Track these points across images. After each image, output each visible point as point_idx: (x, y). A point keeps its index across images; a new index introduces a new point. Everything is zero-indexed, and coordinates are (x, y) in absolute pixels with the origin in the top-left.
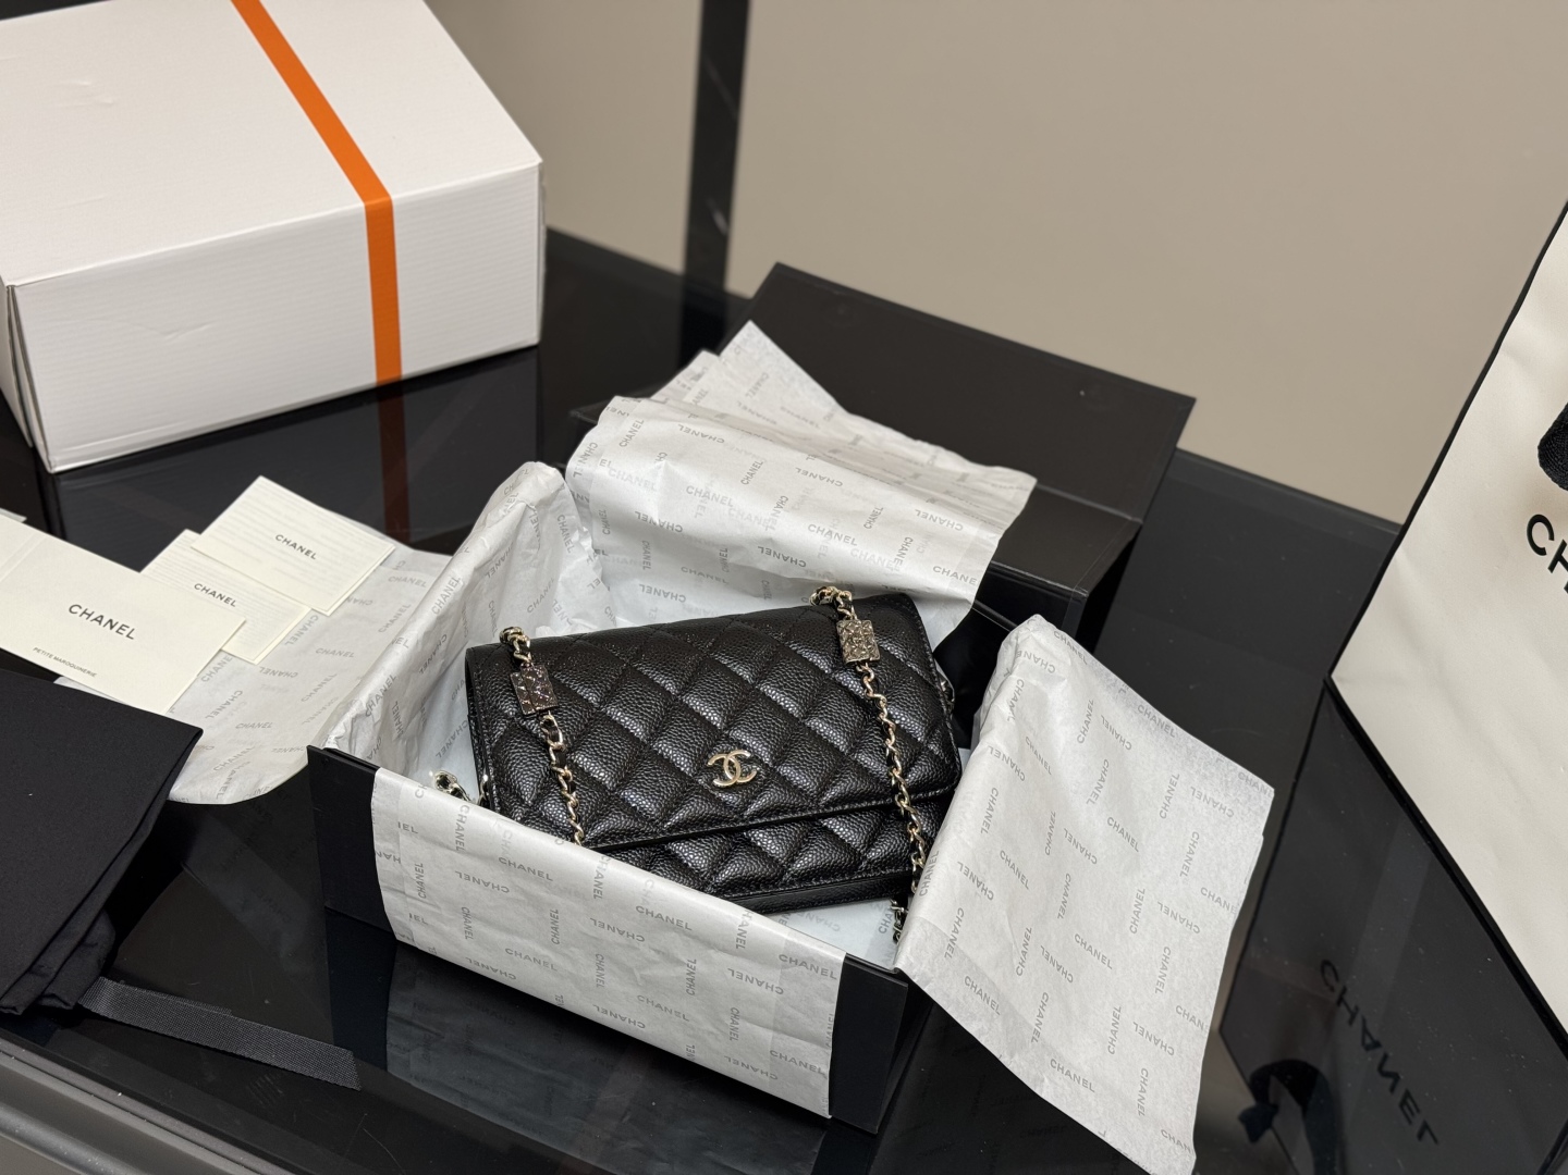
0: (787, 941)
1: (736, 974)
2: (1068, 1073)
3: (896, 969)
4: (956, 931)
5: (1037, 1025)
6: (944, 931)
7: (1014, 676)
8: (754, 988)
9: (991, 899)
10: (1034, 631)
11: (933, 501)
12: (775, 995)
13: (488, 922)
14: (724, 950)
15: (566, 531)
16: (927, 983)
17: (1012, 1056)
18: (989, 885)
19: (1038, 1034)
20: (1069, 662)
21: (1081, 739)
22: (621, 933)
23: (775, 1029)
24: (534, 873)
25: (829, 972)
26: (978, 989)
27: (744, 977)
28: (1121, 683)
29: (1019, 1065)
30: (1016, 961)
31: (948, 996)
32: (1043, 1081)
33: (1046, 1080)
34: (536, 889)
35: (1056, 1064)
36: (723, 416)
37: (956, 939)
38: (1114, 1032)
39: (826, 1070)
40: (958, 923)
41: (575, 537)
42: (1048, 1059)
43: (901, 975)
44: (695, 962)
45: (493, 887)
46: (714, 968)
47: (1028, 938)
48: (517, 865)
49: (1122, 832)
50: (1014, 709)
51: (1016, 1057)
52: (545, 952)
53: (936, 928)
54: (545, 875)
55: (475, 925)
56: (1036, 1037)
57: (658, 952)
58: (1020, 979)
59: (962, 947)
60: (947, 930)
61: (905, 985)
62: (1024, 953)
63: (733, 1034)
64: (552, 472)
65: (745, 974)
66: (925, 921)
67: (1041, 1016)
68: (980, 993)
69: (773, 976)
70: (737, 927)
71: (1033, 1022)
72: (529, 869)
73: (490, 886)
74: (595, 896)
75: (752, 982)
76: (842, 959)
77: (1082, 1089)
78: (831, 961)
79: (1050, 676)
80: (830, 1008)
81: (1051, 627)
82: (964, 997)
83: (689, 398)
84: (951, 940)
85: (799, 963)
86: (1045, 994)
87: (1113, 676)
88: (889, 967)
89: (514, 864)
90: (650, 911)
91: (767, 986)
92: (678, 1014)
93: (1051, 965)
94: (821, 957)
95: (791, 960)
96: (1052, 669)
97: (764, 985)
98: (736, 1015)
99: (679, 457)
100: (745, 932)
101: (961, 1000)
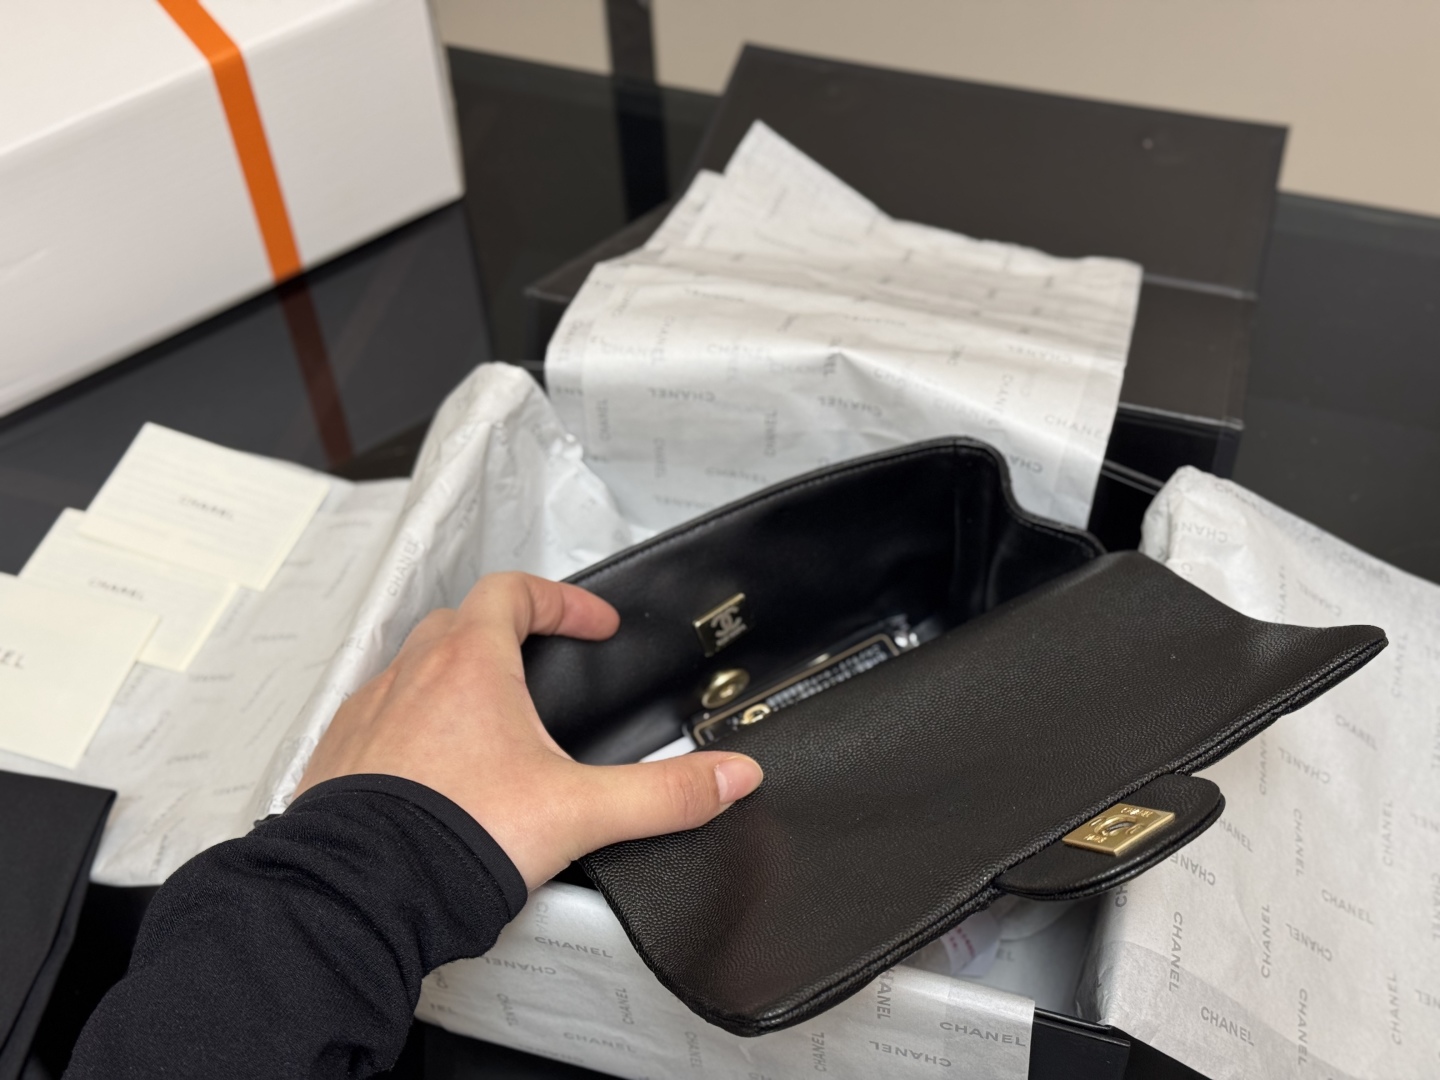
0: (948, 1006)
1: (880, 1045)
3: (1107, 1026)
4: (1177, 947)
5: (1301, 1038)
6: (1162, 953)
7: (1176, 561)
8: (909, 1061)
9: (1212, 884)
10: (1187, 490)
12: (939, 1068)
13: (534, 1007)
14: (861, 1022)
15: (544, 442)
16: (1152, 1034)
18: (1207, 866)
19: (1303, 1050)
20: (1243, 521)
24: (585, 950)
25: (1014, 1038)
26: (1220, 1020)
27: (893, 1050)
28: (1312, 530)
30: (1259, 961)
31: (1184, 1044)
34: (589, 967)
37: (1178, 959)
38: (1395, 1013)
40: (1177, 935)
41: (557, 447)
43: (1119, 1036)
44: (822, 1036)
45: (534, 969)
46: (850, 1041)
47: (1266, 920)
48: (562, 944)
49: (1354, 730)
52: (615, 1034)
53: (1149, 952)
54: (601, 952)
55: (521, 1012)
56: (1303, 1056)
58: (1267, 984)
59: (1187, 968)
60: (1164, 950)
61: (1126, 1043)
62: (1267, 944)
65: (894, 1046)
66: (1133, 944)
67: (1303, 1023)
68: (1223, 1025)
69: (935, 1047)
70: (876, 994)
71: (1294, 1036)
72: (578, 947)
73: (530, 969)
75: (905, 1055)
76: (1029, 1019)
78: (1017, 1026)
79: (1221, 546)
81: (1208, 479)
82: (1205, 1039)
84: (1173, 963)
85: (969, 1030)
86: (1302, 990)
87: (1301, 524)
89: (557, 943)
91: (927, 1059)
93: (1303, 946)
94: (998, 1022)
95: (957, 1028)
96: (1222, 537)
97: (923, 1058)
100: (888, 999)
101: (1202, 1044)
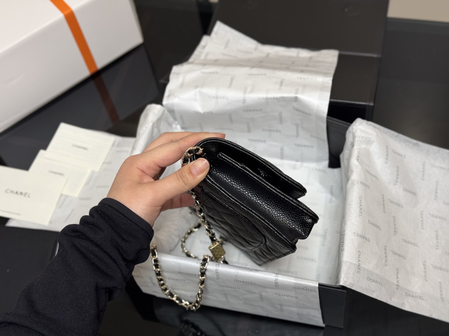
0: (294, 283)
1: (277, 294)
2: (413, 296)
3: (340, 286)
4: (359, 261)
5: (397, 282)
7: (356, 147)
9: (369, 242)
10: (359, 125)
11: (302, 71)
12: (294, 299)
14: (271, 288)
17: (391, 299)
18: (368, 236)
19: (398, 285)
20: (375, 134)
21: (386, 162)
22: (231, 288)
23: (297, 307)
24: (192, 275)
25: (314, 290)
28: (396, 134)
29: (394, 302)
30: (384, 262)
31: (362, 288)
32: (404, 304)
33: (406, 303)
34: (194, 279)
35: (408, 294)
36: (216, 61)
37: (360, 264)
38: (425, 272)
39: (320, 316)
40: (359, 257)
42: (404, 294)
43: (343, 288)
44: (261, 292)
45: (179, 280)
46: (270, 293)
47: (386, 250)
48: (186, 273)
49: (409, 192)
50: (359, 160)
51: (393, 299)
53: (351, 263)
56: (398, 287)
57: (246, 291)
58: (387, 268)
60: (355, 262)
61: (345, 291)
62: (386, 256)
63: (282, 310)
64: (158, 107)
65: (281, 294)
66: (346, 261)
67: (398, 278)
68: (374, 281)
69: (292, 293)
70: (274, 281)
71: (395, 282)
72: (190, 274)
74: (217, 279)
75: (284, 296)
76: (317, 285)
77: (420, 301)
78: (313, 287)
79: (369, 142)
80: (317, 300)
81: (365, 122)
82: (368, 286)
83: (203, 57)
84: (358, 265)
85: (301, 289)
86: (397, 268)
87: (392, 132)
88: (338, 285)
89: (184, 273)
90: (239, 280)
91: (291, 297)
92: (259, 306)
93: (396, 256)
94: (308, 286)
95: (298, 288)
96: (369, 139)
98: (281, 305)
99: (203, 85)
100: (277, 282)
